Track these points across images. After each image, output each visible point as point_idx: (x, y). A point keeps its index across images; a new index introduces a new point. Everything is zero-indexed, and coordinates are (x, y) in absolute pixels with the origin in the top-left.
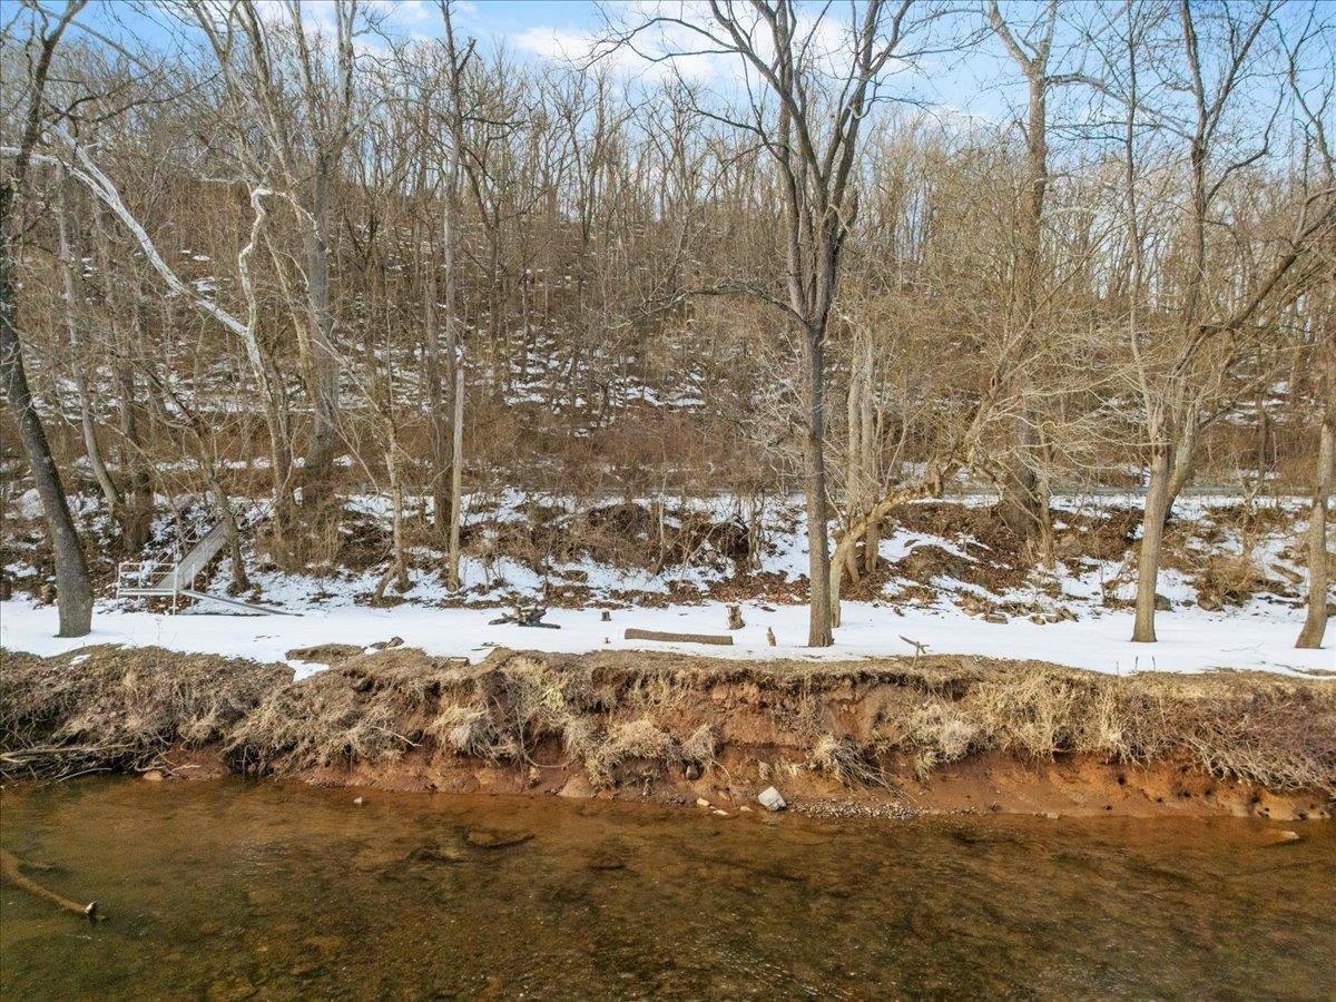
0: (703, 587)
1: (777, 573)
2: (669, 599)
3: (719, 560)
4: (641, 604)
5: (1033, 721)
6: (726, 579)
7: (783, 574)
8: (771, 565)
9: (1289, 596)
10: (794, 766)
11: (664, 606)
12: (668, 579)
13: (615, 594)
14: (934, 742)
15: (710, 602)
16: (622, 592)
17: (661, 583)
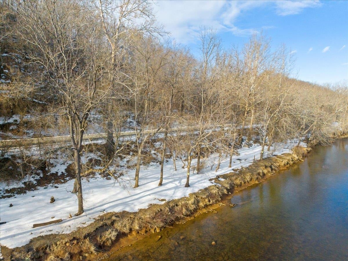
0: (35, 182)
1: (55, 173)
2: (26, 189)
3: (38, 172)
4: (18, 193)
5: (125, 227)
6: (41, 177)
7: (57, 173)
8: (53, 170)
9: (156, 160)
10: (87, 254)
11: (25, 192)
12: (23, 182)
13: (7, 191)
14: (110, 238)
15: (39, 187)
16: (9, 189)
17: (21, 183)
